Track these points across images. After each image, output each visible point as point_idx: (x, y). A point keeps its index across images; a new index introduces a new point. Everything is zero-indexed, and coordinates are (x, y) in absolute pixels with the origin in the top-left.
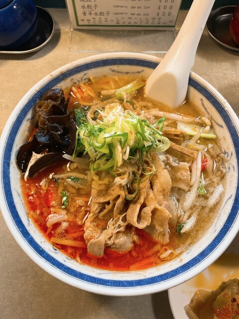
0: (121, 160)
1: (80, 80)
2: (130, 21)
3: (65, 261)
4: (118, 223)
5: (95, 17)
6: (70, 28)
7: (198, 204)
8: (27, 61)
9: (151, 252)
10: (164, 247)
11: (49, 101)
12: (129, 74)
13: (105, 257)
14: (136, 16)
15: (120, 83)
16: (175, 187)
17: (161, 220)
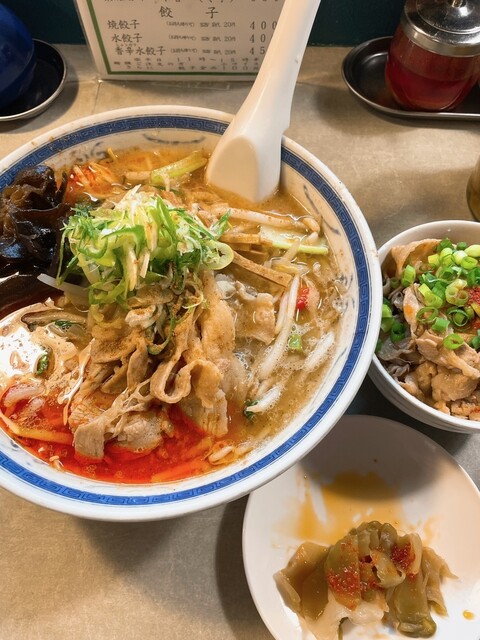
0: (135, 277)
1: (88, 153)
2: (202, 63)
3: (29, 464)
4: (133, 396)
5: (138, 56)
6: (97, 78)
7: (286, 366)
8: (14, 135)
9: (193, 451)
10: (219, 443)
11: (25, 186)
12: (180, 145)
13: (108, 460)
14: (212, 54)
15: (164, 161)
16: (249, 338)
17: (208, 388)
